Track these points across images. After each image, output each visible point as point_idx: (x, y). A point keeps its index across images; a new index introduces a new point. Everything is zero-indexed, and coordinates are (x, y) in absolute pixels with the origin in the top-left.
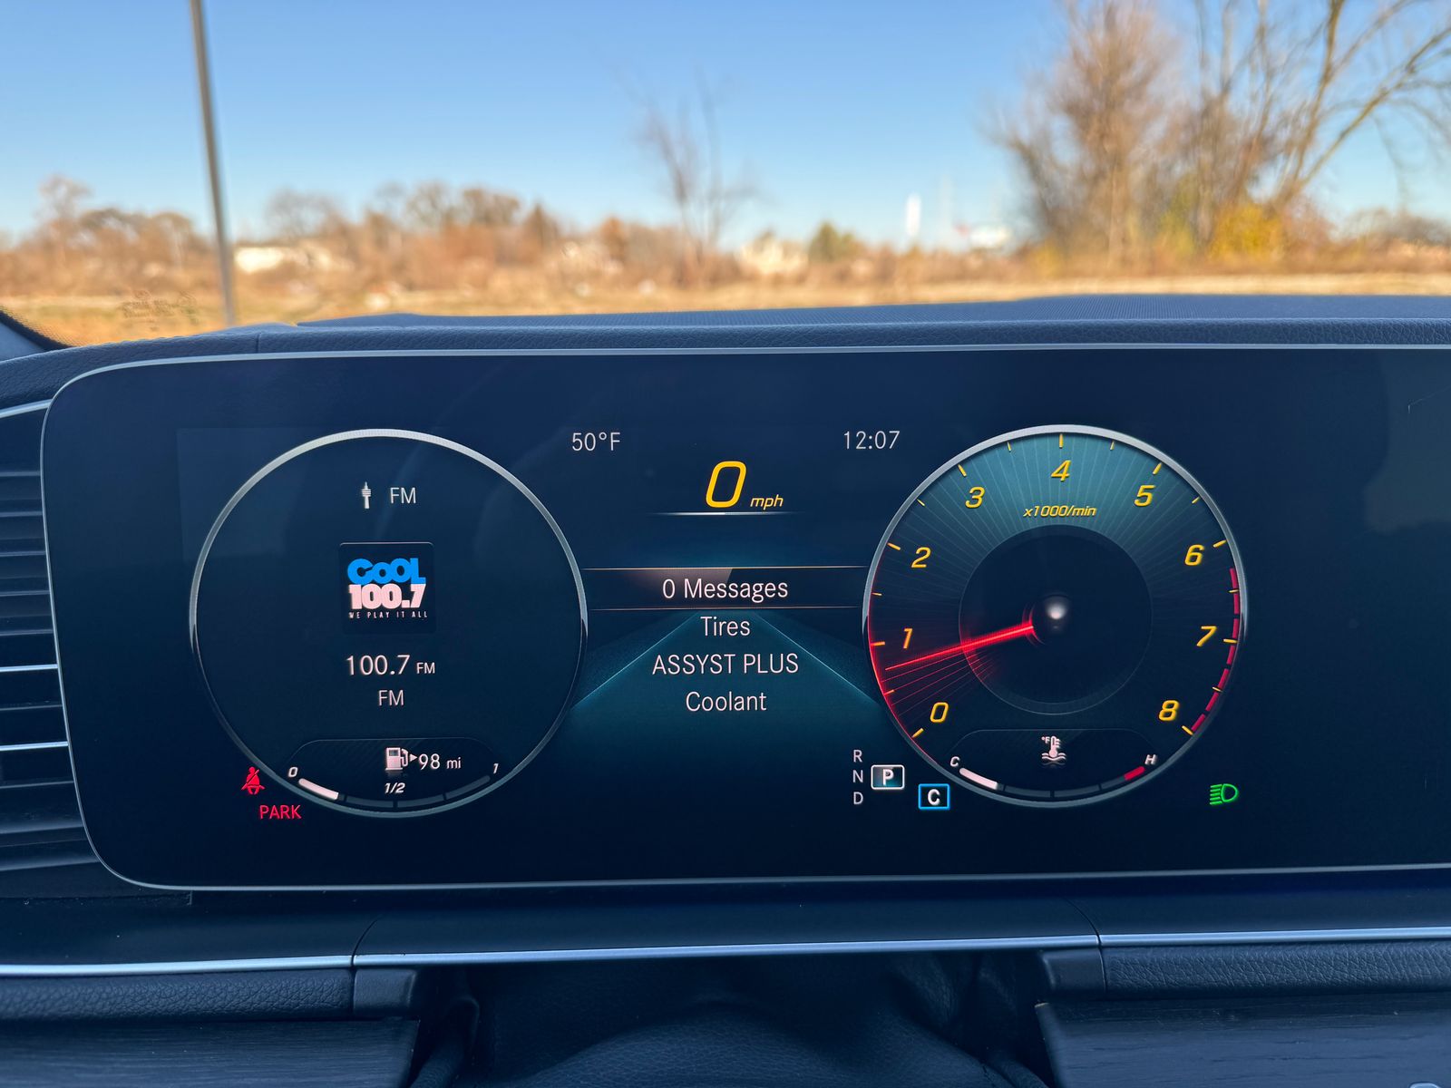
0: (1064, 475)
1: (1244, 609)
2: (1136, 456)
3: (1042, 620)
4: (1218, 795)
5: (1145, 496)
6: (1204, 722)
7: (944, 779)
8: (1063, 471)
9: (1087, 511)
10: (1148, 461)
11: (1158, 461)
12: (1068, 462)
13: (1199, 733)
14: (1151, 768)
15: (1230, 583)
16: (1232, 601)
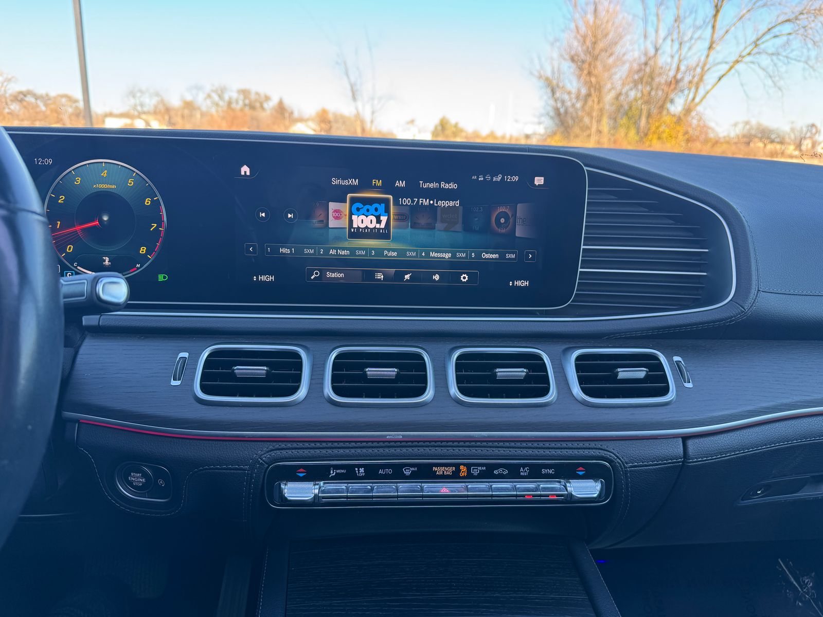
0: (105, 175)
1: (165, 219)
2: (127, 170)
3: (101, 221)
4: (161, 278)
5: (131, 183)
6: (155, 255)
7: (73, 270)
8: (105, 174)
9: (113, 187)
10: (131, 172)
11: (135, 172)
12: (106, 171)
13: (154, 257)
14: (138, 268)
15: (160, 211)
16: (161, 217)
